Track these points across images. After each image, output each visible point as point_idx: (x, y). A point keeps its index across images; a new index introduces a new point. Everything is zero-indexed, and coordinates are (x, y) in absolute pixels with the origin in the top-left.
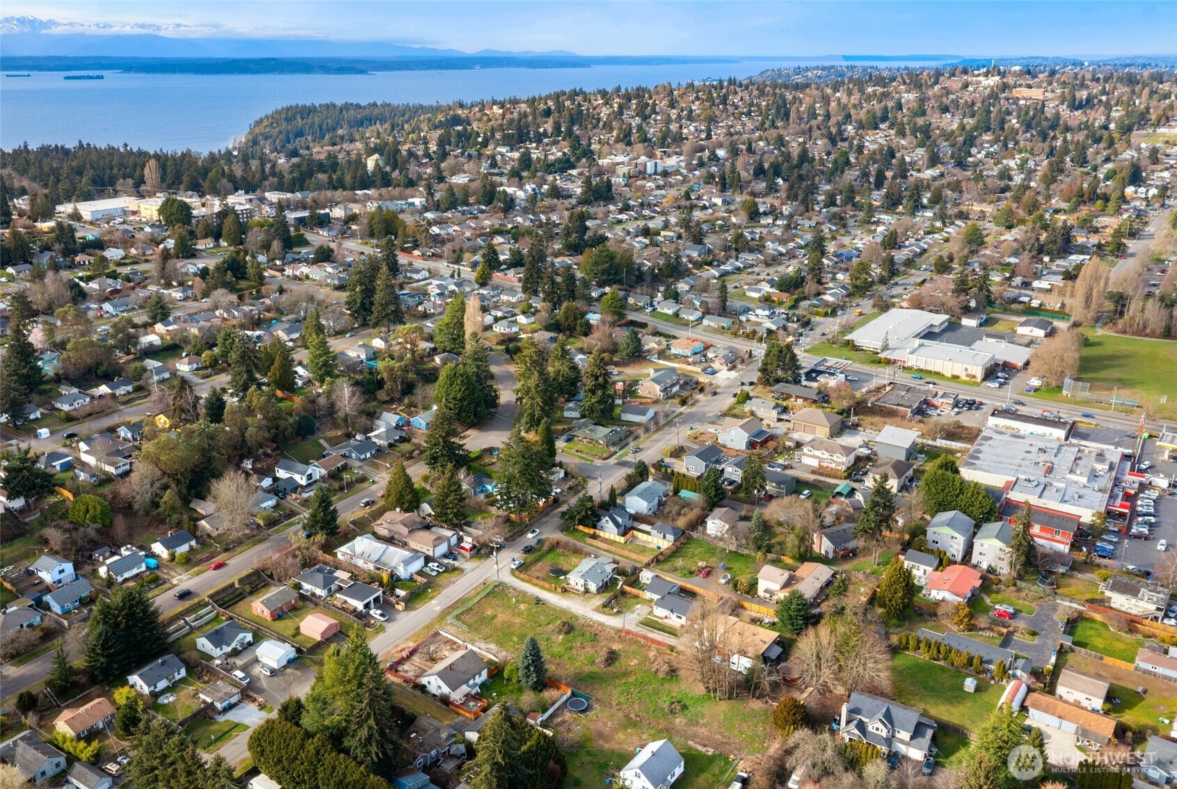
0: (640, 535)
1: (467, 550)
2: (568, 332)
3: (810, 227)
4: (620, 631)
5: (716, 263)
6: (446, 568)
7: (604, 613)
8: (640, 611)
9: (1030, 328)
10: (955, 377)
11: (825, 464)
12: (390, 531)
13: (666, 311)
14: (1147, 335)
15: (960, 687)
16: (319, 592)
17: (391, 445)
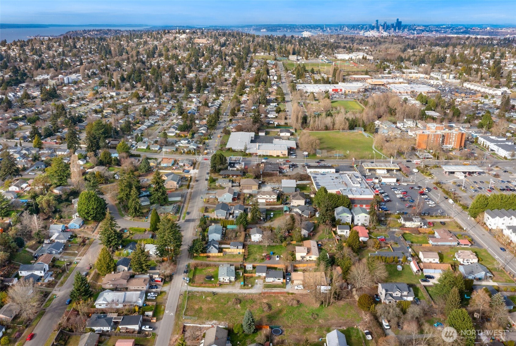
0: (227, 250)
1: (159, 281)
2: (108, 165)
3: (165, 102)
4: (260, 294)
5: (140, 123)
6: (158, 293)
7: (245, 289)
8: (259, 282)
9: (285, 133)
10: (278, 156)
11: (268, 201)
12: (113, 285)
13: (142, 147)
14: (320, 130)
15: (396, 270)
16: (106, 329)
17: (69, 241)
